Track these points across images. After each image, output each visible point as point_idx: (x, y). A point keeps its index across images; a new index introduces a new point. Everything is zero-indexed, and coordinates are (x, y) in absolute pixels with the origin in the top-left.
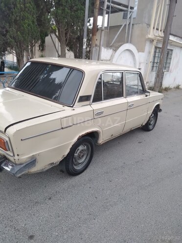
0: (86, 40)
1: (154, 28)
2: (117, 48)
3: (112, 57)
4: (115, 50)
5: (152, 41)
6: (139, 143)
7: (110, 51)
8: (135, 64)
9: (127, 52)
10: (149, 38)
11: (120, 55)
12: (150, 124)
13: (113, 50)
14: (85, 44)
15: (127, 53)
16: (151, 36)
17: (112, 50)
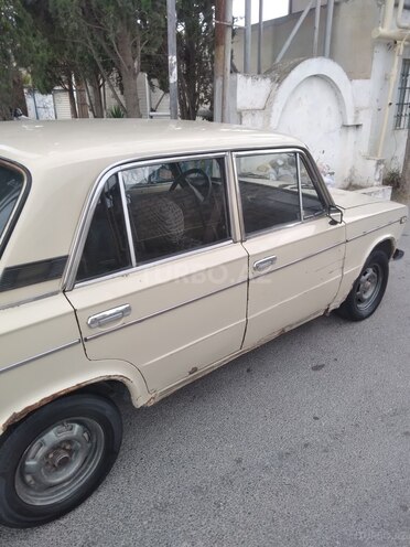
0: (175, 59)
1: (396, 5)
2: (286, 73)
3: (270, 99)
4: (279, 81)
5: (391, 44)
6: (316, 368)
7: (265, 85)
8: (342, 113)
9: (315, 82)
10: (381, 38)
11: (293, 92)
12: (360, 300)
13: (273, 80)
14: (175, 72)
15: (317, 86)
16: (387, 29)
17: (268, 81)
